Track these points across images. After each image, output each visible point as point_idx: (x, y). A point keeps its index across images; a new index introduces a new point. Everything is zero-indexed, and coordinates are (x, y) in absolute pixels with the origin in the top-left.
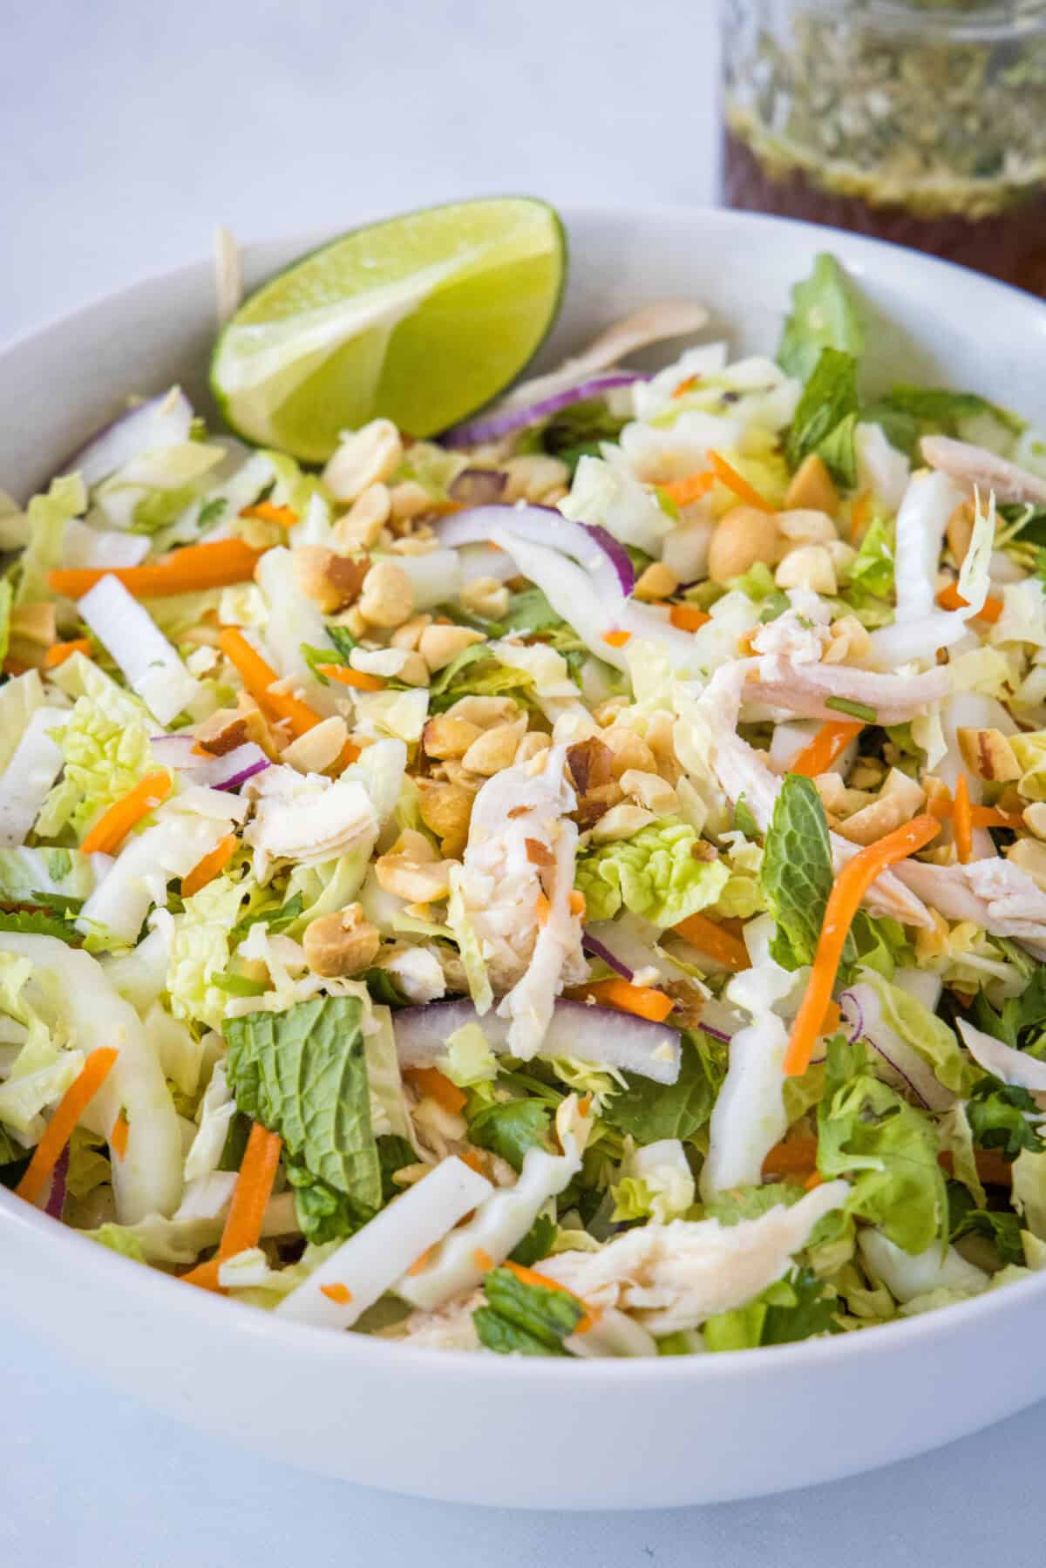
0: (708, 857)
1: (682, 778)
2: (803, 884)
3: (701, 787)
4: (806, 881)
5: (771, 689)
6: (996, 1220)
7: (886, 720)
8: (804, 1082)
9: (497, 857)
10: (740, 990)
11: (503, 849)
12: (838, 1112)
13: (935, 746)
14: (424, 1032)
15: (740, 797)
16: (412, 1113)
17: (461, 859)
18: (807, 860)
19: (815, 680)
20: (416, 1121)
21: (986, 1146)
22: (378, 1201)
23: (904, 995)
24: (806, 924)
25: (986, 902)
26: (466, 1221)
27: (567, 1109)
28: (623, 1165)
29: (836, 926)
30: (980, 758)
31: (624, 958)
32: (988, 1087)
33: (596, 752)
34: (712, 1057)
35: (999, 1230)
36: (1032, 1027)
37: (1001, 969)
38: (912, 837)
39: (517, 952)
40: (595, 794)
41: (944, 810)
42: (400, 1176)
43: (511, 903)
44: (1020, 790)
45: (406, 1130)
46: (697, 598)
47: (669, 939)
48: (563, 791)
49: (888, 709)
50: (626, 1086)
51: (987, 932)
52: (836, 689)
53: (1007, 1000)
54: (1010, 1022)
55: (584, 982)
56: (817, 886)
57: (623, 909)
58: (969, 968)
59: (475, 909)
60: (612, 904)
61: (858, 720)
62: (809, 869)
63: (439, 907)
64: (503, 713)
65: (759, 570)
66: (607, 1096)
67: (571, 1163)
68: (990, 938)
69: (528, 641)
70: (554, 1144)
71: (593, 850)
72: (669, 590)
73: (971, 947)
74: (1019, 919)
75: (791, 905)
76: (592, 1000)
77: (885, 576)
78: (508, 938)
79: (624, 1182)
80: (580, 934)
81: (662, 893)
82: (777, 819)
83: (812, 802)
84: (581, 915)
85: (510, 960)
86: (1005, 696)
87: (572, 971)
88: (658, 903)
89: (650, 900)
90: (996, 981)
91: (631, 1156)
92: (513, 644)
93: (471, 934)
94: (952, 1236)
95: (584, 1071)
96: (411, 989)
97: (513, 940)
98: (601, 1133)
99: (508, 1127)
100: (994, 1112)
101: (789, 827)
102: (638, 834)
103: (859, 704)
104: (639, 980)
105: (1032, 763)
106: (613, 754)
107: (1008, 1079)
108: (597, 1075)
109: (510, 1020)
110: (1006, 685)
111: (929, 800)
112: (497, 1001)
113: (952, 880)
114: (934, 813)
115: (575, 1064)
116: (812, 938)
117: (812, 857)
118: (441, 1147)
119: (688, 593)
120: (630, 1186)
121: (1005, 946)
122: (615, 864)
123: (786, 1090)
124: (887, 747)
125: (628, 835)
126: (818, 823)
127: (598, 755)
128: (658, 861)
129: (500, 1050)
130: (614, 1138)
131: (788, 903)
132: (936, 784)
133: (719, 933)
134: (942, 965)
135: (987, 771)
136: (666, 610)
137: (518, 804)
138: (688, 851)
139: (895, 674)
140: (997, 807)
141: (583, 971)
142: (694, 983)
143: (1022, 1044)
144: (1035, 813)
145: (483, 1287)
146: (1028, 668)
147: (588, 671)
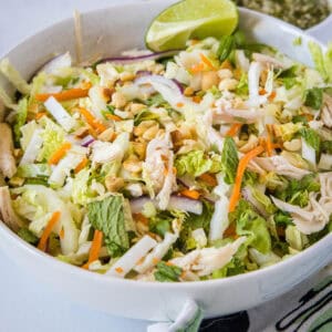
0: (207, 158)
1: (199, 139)
3: (204, 141)
4: (233, 162)
5: (220, 116)
6: (282, 244)
7: (249, 122)
8: (233, 213)
10: (217, 191)
11: (155, 158)
12: (242, 219)
13: (261, 128)
14: (138, 205)
15: (214, 143)
16: (135, 225)
17: (145, 161)
18: (233, 157)
19: (231, 113)
20: (136, 227)
21: (279, 226)
22: (128, 247)
23: (257, 190)
24: (233, 173)
25: (276, 166)
26: (150, 251)
27: (175, 222)
28: (189, 235)
29: (240, 173)
30: (272, 131)
31: (186, 184)
32: (278, 212)
33: (177, 133)
34: (210, 207)
35: (283, 247)
36: (289, 197)
37: (281, 183)
38: (257, 151)
39: (160, 183)
40: (177, 144)
41: (264, 145)
42: (134, 240)
43: (158, 171)
44: (282, 139)
45: (134, 230)
46: (199, 95)
47: (197, 179)
48: (169, 143)
49: (249, 119)
50: (189, 216)
52: (236, 115)
53: (283, 190)
54: (283, 196)
55: (177, 190)
56: (235, 163)
57: (186, 172)
58: (272, 183)
59: (149, 173)
60: (184, 170)
61: (241, 123)
62: (233, 159)
63: (140, 173)
64: (153, 125)
65: (214, 87)
66: (184, 218)
67: (177, 235)
68: (277, 175)
69: (158, 107)
70: (172, 231)
71: (178, 158)
72: (192, 93)
73: (273, 178)
74: (284, 170)
75: (229, 168)
76: (179, 195)
77: (246, 88)
78: (157, 180)
80: (176, 178)
81: (196, 168)
84: (175, 173)
85: (158, 185)
86: (277, 116)
87: (174, 188)
88: (195, 170)
89: (192, 170)
90: (280, 186)
91: (191, 233)
92: (154, 108)
93: (149, 180)
94: (272, 249)
95: (178, 212)
96: (134, 194)
97: (159, 180)
98: (183, 228)
99: (160, 227)
100: (281, 218)
101: (228, 149)
102: (188, 153)
104: (191, 189)
105: (285, 132)
106: (181, 134)
107: (284, 209)
108: (181, 213)
109: (159, 200)
110: (277, 113)
111: (261, 142)
112: (156, 196)
113: (267, 161)
114: (262, 145)
115: (176, 210)
116: (234, 176)
118: (143, 233)
119: (197, 94)
120: (191, 240)
121: (281, 177)
122: (184, 161)
123: (229, 216)
124: (248, 130)
125: (186, 154)
128: (194, 160)
129: (157, 208)
130: (186, 229)
132: (262, 139)
133: (210, 177)
134: (266, 183)
135: (274, 134)
136: (192, 98)
137: (158, 146)
138: (202, 157)
139: (250, 110)
140: (277, 143)
141: (176, 188)
142: (205, 189)
143: (287, 201)
144: (286, 144)
145: (156, 267)
146: (282, 109)
147: (173, 114)
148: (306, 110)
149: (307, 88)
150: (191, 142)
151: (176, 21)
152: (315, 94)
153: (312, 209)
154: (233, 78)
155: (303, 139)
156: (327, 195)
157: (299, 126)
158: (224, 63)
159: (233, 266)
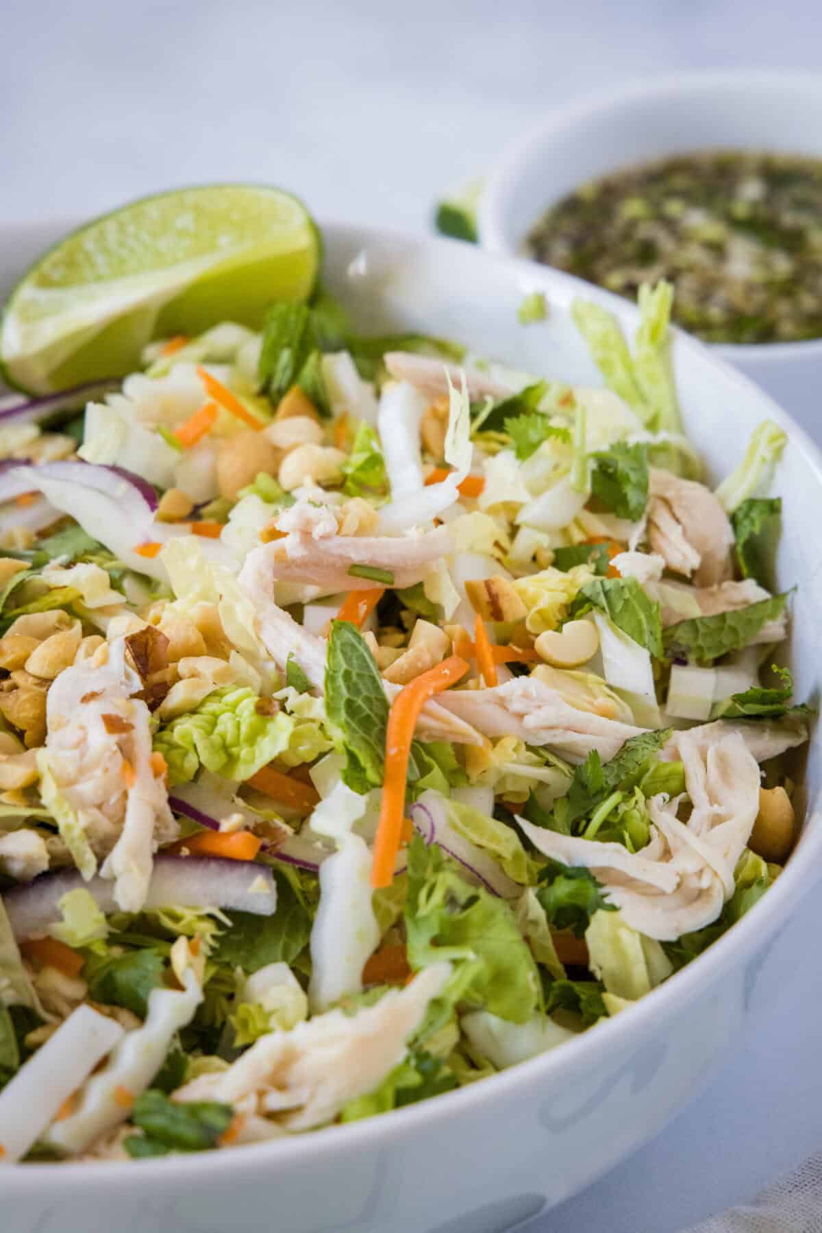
0: (271, 711)
1: (233, 653)
2: (364, 714)
3: (252, 657)
4: (368, 711)
5: (298, 566)
6: (579, 988)
7: (403, 582)
8: (388, 893)
9: (80, 733)
10: (319, 822)
11: (82, 728)
12: (424, 910)
13: (449, 597)
14: (34, 906)
15: (289, 658)
16: (34, 983)
17: (45, 746)
18: (365, 693)
19: (336, 551)
20: (39, 990)
21: (559, 928)
22: (15, 1060)
23: (464, 807)
24: (373, 749)
25: (521, 716)
26: (102, 1065)
27: (180, 953)
28: (237, 998)
29: (398, 747)
30: (488, 603)
31: (209, 811)
32: (551, 872)
33: (153, 639)
34: (303, 887)
35: (583, 997)
36: (580, 819)
37: (544, 773)
38: (447, 671)
39: (110, 818)
40: (156, 677)
41: (469, 651)
42: (33, 1037)
43: (98, 772)
44: (529, 626)
45: (30, 998)
46: (212, 515)
47: (247, 791)
48: (128, 676)
49: (404, 570)
50: (228, 922)
51: (526, 743)
52: (357, 556)
53: (555, 800)
54: (560, 817)
55: (175, 840)
56: (376, 715)
57: (201, 768)
58: (515, 776)
59: (66, 784)
60: (191, 764)
61: (378, 585)
62: (368, 700)
63: (31, 791)
64: (57, 625)
65: (263, 480)
66: (213, 937)
67: (193, 995)
68: (530, 748)
69: (69, 566)
70: (174, 983)
71: (165, 724)
72: (187, 510)
73: (515, 756)
74: (551, 728)
75: (357, 732)
76: (185, 851)
77: (378, 469)
78: (99, 807)
79: (242, 1008)
80: (165, 795)
81: (234, 750)
82: (331, 661)
83: (360, 643)
84: (164, 775)
85: (105, 826)
86: (498, 554)
87: (163, 831)
88: (232, 760)
89: (224, 759)
90: (542, 784)
91: (243, 986)
92: (55, 569)
93: (66, 806)
94: (548, 1006)
95: (189, 915)
96: (16, 868)
97: (104, 807)
98: (213, 971)
99: (124, 976)
100: (562, 889)
101: (344, 666)
102: (203, 703)
103: (377, 569)
104: (225, 826)
105: (534, 602)
106: (167, 641)
107: (570, 862)
108: (200, 918)
109: (114, 880)
110: (497, 544)
111: (454, 643)
112: (99, 865)
113: (488, 702)
114: (459, 654)
115: (179, 910)
116: (379, 761)
117: (368, 689)
118: (64, 1008)
119: (205, 511)
120: (248, 1011)
121: (542, 752)
122: (184, 729)
123: (376, 904)
124: (404, 614)
125: (193, 707)
126: (368, 659)
127: (155, 643)
128: (226, 725)
129: (109, 910)
130: (225, 973)
131: (354, 731)
132: (457, 629)
133: (289, 781)
134: (492, 779)
135: (496, 613)
136: (188, 527)
137: (88, 691)
138: (252, 708)
139: (404, 536)
140: (511, 645)
141: (173, 829)
142: (279, 822)
143: (576, 832)
144: (546, 642)
145: (130, 1121)
146: (514, 530)
147: (127, 583)
148: (598, 526)
149: (591, 448)
150: (207, 666)
151: (99, 279)
152: (623, 465)
153: (667, 854)
154: (325, 444)
155: (601, 620)
156: (713, 799)
157: (583, 575)
158: (286, 402)
159: (413, 1079)
